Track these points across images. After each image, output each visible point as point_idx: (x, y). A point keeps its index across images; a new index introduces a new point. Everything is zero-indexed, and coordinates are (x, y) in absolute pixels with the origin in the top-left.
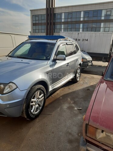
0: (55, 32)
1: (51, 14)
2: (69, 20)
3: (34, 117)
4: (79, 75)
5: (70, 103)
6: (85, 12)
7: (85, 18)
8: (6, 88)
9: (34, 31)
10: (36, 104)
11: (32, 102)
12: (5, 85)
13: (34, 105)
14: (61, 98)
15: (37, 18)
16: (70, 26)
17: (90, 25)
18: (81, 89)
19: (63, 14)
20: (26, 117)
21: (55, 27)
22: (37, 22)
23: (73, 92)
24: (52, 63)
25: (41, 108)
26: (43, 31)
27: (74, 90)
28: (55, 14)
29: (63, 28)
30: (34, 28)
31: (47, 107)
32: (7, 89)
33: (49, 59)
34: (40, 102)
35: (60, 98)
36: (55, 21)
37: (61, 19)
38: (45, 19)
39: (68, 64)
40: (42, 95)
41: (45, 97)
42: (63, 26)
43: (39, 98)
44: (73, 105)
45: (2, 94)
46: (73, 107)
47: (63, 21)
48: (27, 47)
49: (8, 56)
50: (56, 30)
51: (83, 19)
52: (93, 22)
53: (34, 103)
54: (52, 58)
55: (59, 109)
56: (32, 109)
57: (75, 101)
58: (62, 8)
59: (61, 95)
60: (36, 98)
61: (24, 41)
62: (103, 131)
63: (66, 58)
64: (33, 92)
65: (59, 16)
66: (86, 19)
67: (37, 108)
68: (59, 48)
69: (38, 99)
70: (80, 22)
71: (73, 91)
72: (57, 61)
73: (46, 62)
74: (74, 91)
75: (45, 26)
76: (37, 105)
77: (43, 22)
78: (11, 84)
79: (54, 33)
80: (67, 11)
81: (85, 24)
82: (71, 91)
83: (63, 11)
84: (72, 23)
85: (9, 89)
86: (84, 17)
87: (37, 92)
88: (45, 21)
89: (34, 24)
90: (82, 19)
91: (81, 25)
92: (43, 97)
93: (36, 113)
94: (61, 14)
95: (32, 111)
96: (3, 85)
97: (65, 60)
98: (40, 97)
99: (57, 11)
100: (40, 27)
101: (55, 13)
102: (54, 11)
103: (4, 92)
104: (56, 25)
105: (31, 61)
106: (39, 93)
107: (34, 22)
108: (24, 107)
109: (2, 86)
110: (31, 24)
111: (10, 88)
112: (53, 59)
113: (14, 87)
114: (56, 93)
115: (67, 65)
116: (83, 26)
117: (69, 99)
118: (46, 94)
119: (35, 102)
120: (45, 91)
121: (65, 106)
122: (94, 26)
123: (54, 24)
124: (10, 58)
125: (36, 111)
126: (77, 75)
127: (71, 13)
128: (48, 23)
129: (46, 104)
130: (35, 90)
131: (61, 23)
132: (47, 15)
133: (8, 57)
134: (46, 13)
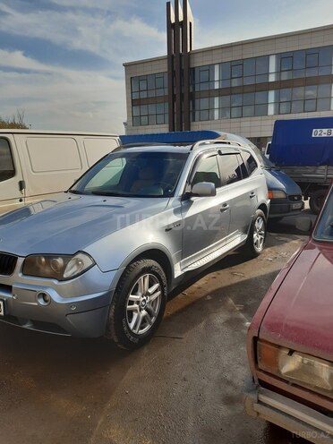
0: (194, 120)
1: (181, 70)
2: (235, 83)
3: (137, 341)
4: (260, 237)
5: (232, 311)
6: (282, 58)
7: (283, 73)
8: (69, 265)
9: (135, 120)
10: (141, 310)
11: (131, 303)
12: (67, 257)
13: (136, 311)
14: (209, 298)
15: (143, 86)
16: (238, 100)
17: (299, 92)
18: (265, 276)
19: (217, 68)
20: (116, 340)
21: (194, 106)
22: (144, 95)
23: (242, 282)
24: (178, 205)
25: (153, 320)
26: (160, 118)
27: (247, 277)
28: (194, 69)
29: (216, 105)
30: (136, 113)
31: (169, 319)
32: (72, 267)
33: (172, 195)
34: (152, 303)
35: (205, 297)
36: (194, 88)
37: (210, 81)
38: (166, 85)
39: (225, 205)
40: (156, 286)
41: (163, 292)
42: (216, 100)
43: (148, 294)
44: (242, 316)
45: (60, 281)
46: (240, 321)
47: (217, 86)
48: (118, 166)
49: (71, 191)
50: (197, 113)
51: (276, 77)
52: (307, 82)
53: (136, 306)
54: (180, 191)
55: (202, 325)
56: (130, 322)
57: (246, 305)
58: (214, 52)
59: (210, 290)
60: (140, 294)
61: (109, 151)
62: (291, 352)
63: (217, 190)
64: (132, 276)
65: (204, 75)
66: (285, 77)
67: (144, 321)
68: (198, 164)
69: (145, 296)
70: (268, 86)
71: (243, 279)
72: (193, 199)
73: (163, 203)
74: (246, 281)
75: (167, 104)
76: (144, 312)
77: (161, 93)
78: (80, 256)
79: (192, 123)
80: (228, 57)
81: (282, 90)
82: (236, 280)
83: (217, 58)
84: (242, 90)
85: (75, 268)
86: (279, 72)
87: (142, 277)
88: (166, 90)
89: (135, 103)
90: (272, 78)
91: (272, 95)
92: (159, 292)
93: (141, 332)
94: (210, 68)
95: (132, 325)
96: (62, 257)
97: (213, 194)
98: (150, 291)
99: (197, 62)
100: (152, 109)
101: (192, 66)
102: (192, 61)
103: (65, 276)
104: (197, 101)
105: (129, 202)
106: (147, 280)
107: (136, 96)
108: (112, 314)
109: (60, 261)
110: (127, 102)
111: (78, 265)
112: (181, 193)
113: (88, 262)
114: (195, 285)
115: (222, 208)
116: (277, 97)
117: (231, 301)
118: (165, 283)
119: (138, 303)
120: (164, 275)
121: (220, 318)
122: (310, 93)
123: (192, 97)
124: (74, 197)
125: (141, 328)
126: (255, 235)
127: (240, 63)
128: (174, 96)
129: (167, 313)
130: (137, 271)
131: (211, 94)
132: (172, 73)
133: (69, 195)
134: (166, 70)
